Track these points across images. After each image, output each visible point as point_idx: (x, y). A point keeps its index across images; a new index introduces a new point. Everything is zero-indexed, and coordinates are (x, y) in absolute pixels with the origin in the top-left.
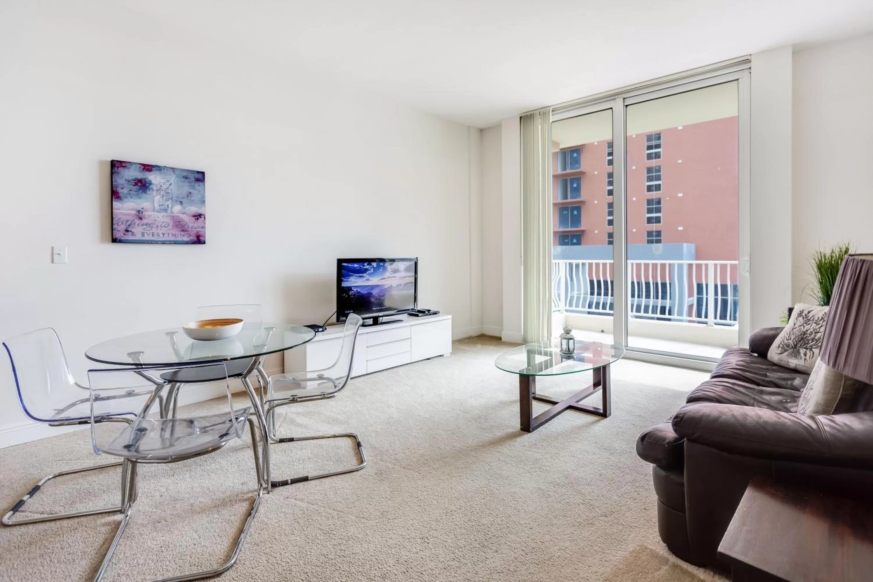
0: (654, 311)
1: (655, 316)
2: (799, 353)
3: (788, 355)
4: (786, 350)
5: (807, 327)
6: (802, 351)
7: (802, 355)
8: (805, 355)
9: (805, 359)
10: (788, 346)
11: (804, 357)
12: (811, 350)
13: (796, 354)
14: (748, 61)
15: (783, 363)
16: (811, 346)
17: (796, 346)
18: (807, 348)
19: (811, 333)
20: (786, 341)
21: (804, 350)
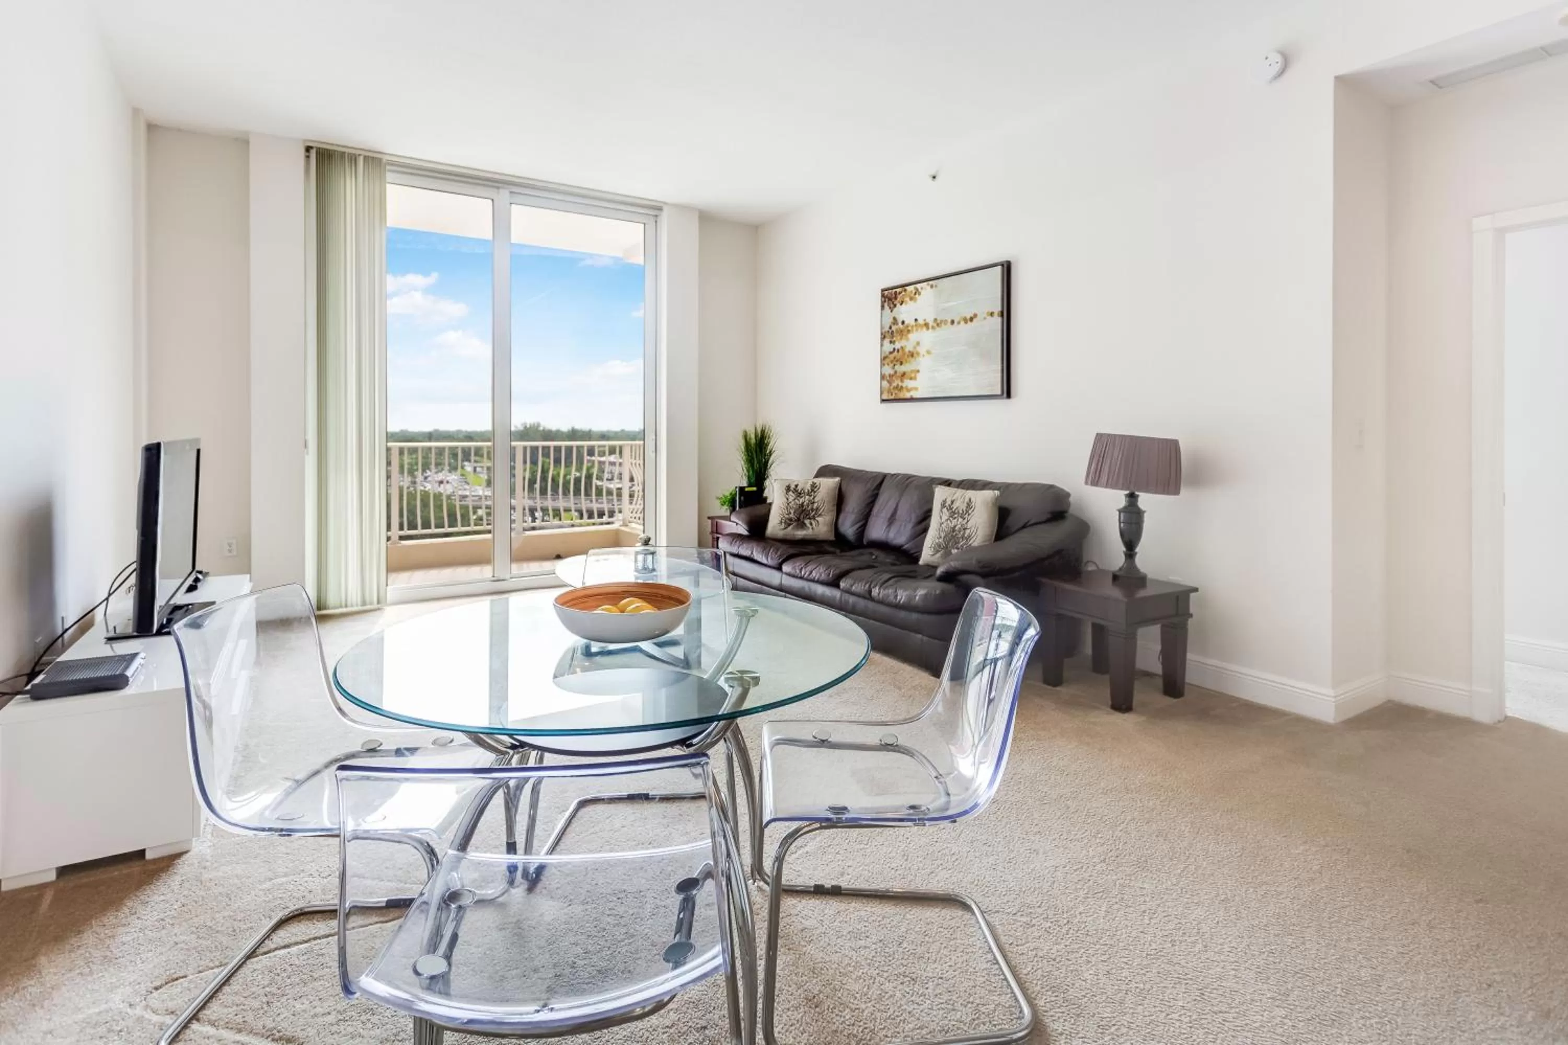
0: (591, 516)
1: (592, 521)
2: (805, 524)
3: (793, 529)
4: (789, 525)
5: (801, 500)
6: (807, 522)
7: (808, 525)
8: (811, 524)
9: (813, 529)
10: (791, 520)
11: (811, 527)
12: (814, 519)
13: (802, 525)
14: (660, 209)
15: (788, 537)
16: (814, 516)
17: (798, 519)
18: (810, 518)
19: (808, 505)
20: (787, 516)
21: (809, 520)
